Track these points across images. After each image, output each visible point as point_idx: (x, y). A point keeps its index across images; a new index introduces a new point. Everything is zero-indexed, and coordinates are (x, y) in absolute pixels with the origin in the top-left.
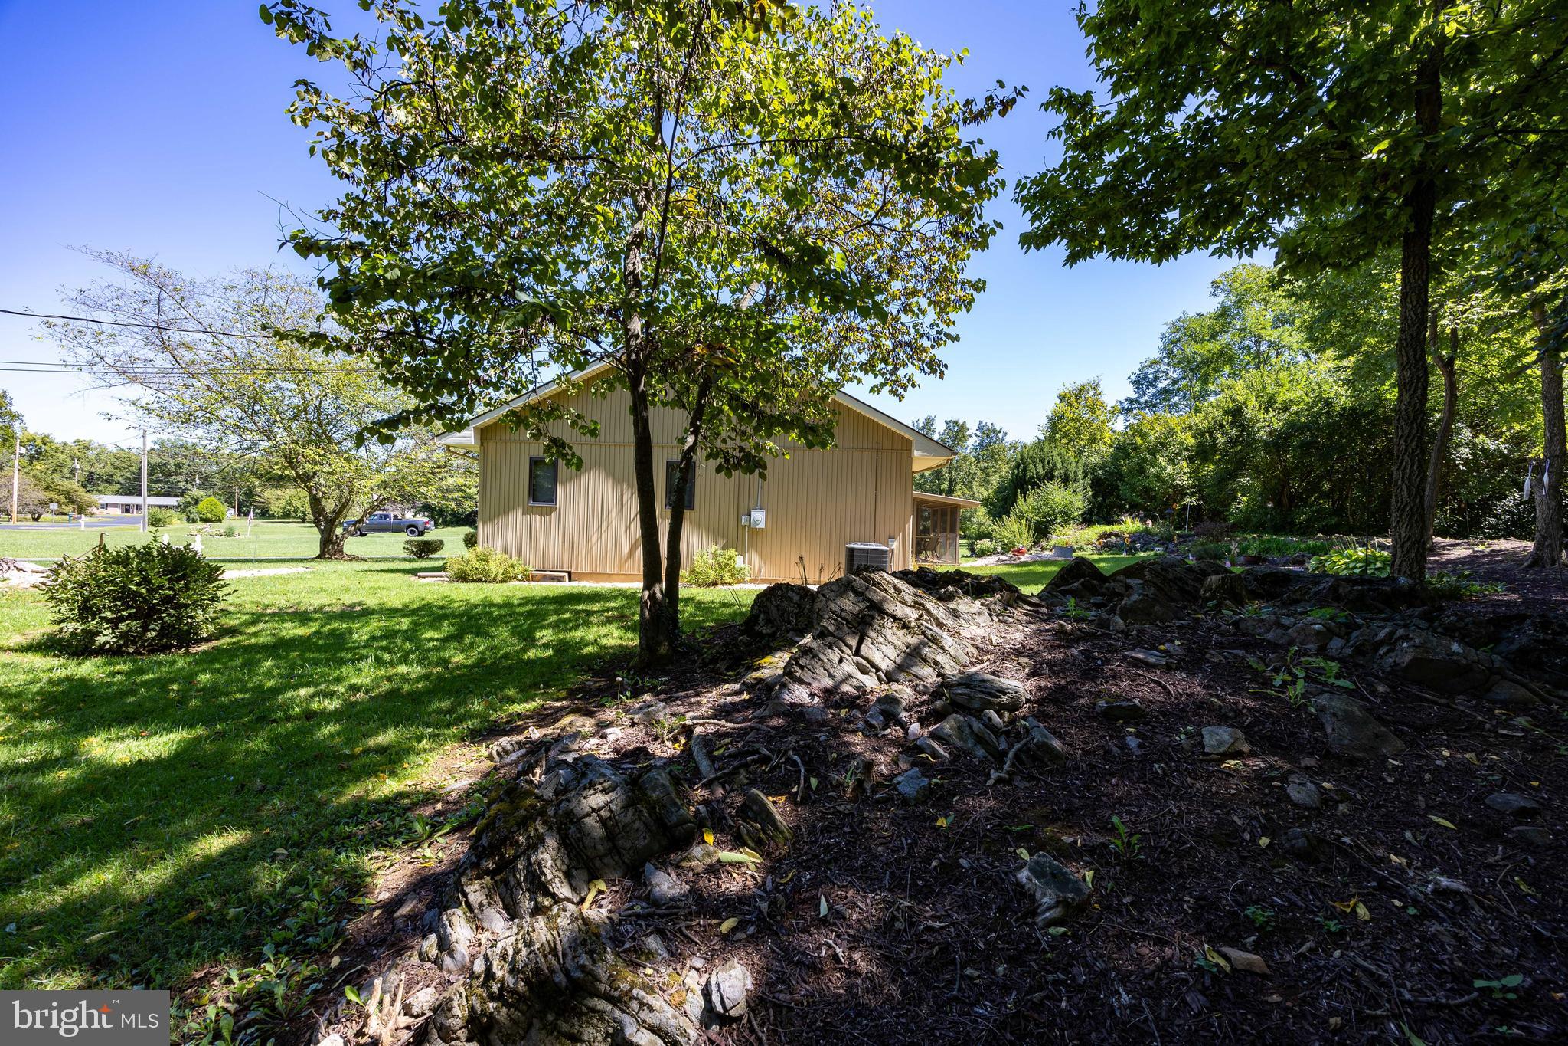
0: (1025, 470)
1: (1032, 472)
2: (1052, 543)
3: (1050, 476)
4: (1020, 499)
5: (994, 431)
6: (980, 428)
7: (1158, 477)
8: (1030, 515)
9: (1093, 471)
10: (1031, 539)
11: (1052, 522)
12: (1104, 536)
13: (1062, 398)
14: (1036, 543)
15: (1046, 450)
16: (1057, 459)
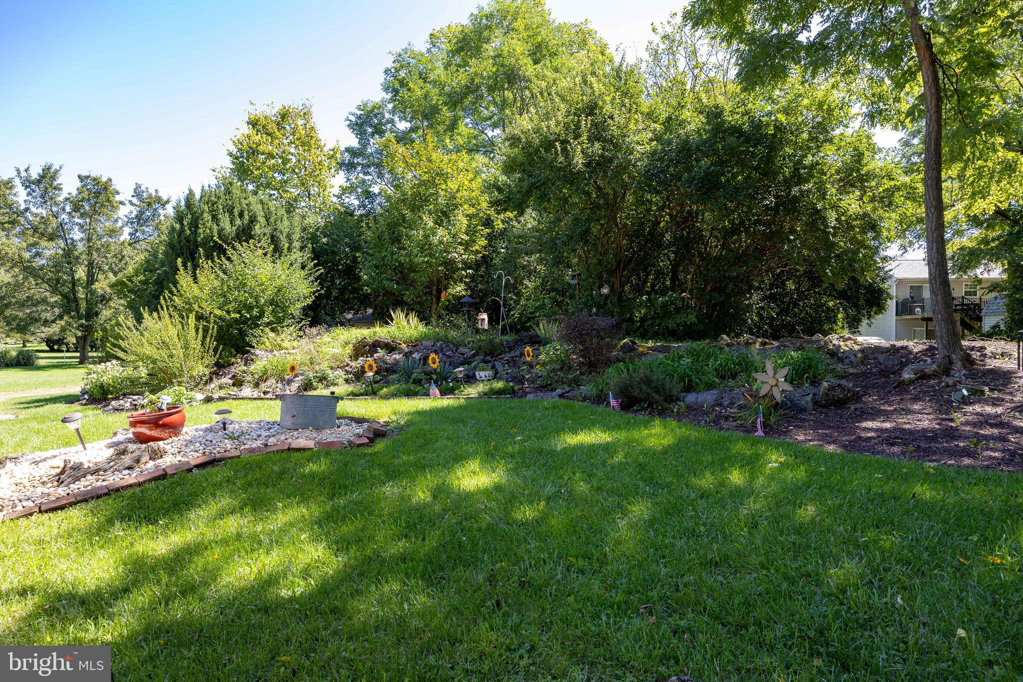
0: (194, 225)
1: (207, 228)
2: (257, 367)
3: (245, 234)
4: (184, 279)
5: (159, 200)
6: (138, 192)
7: (425, 246)
8: (207, 308)
9: (314, 238)
10: (210, 360)
11: (254, 323)
12: (362, 349)
13: (253, 123)
14: (220, 367)
15: (236, 191)
16: (258, 209)
